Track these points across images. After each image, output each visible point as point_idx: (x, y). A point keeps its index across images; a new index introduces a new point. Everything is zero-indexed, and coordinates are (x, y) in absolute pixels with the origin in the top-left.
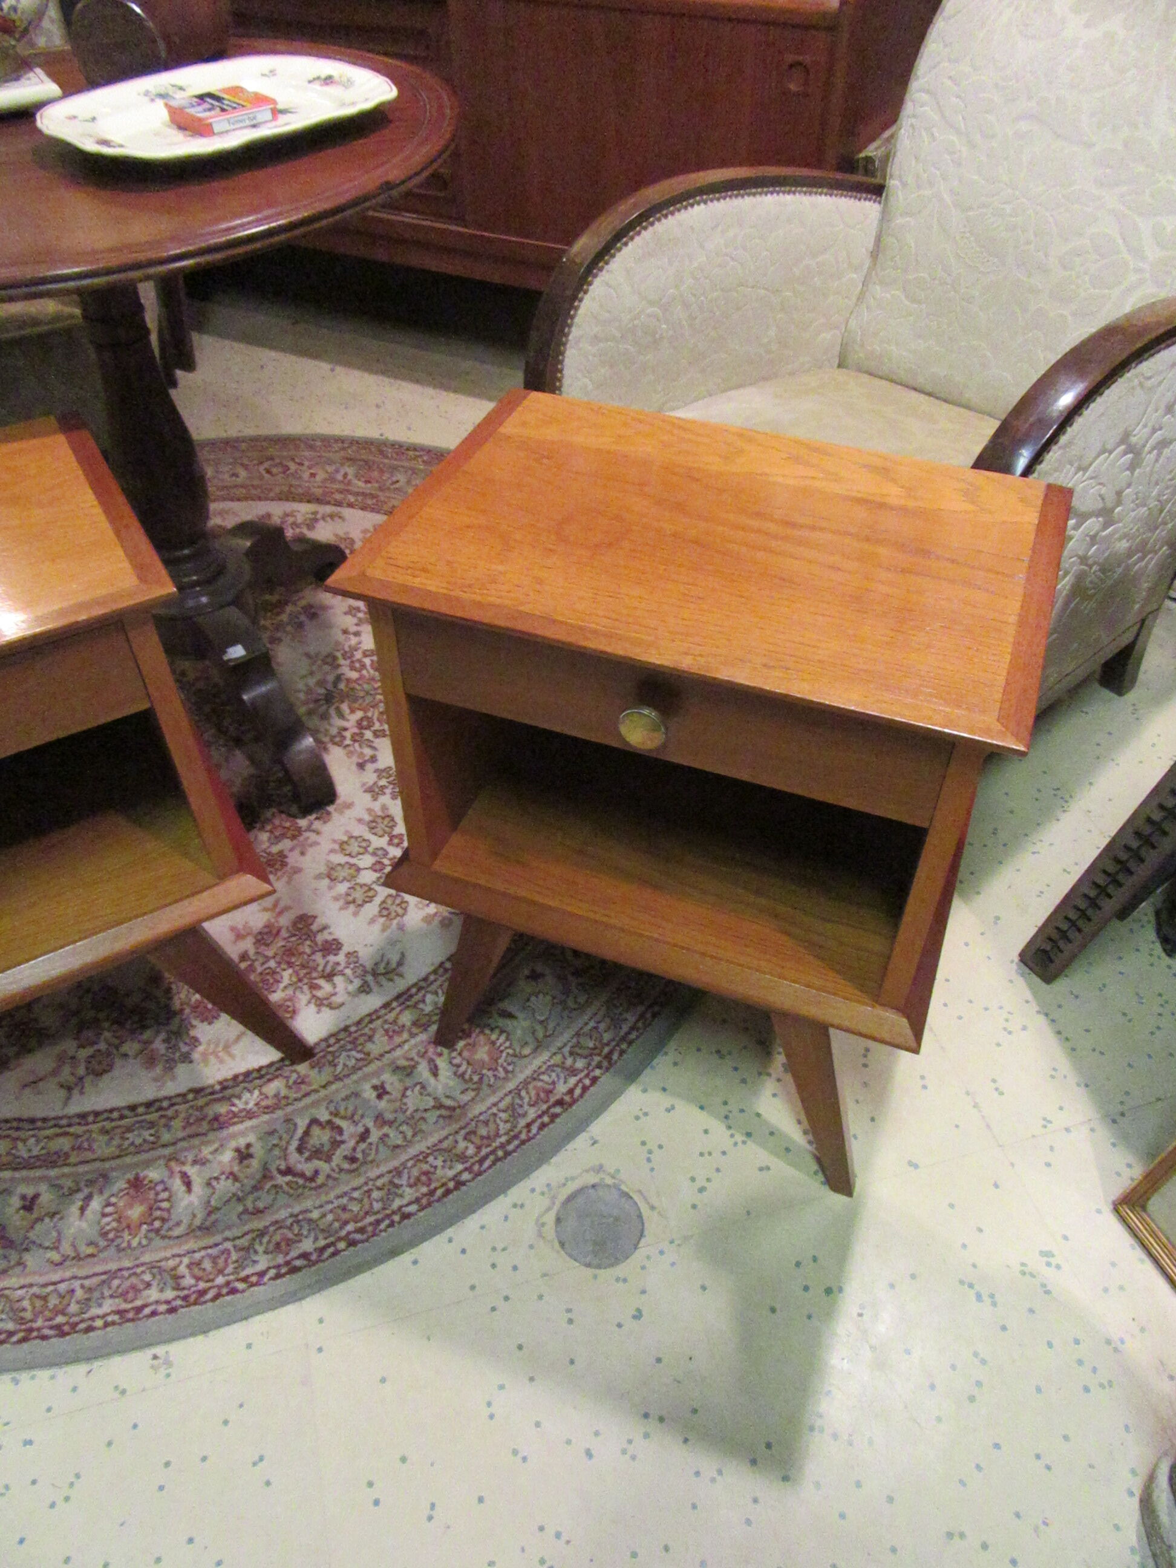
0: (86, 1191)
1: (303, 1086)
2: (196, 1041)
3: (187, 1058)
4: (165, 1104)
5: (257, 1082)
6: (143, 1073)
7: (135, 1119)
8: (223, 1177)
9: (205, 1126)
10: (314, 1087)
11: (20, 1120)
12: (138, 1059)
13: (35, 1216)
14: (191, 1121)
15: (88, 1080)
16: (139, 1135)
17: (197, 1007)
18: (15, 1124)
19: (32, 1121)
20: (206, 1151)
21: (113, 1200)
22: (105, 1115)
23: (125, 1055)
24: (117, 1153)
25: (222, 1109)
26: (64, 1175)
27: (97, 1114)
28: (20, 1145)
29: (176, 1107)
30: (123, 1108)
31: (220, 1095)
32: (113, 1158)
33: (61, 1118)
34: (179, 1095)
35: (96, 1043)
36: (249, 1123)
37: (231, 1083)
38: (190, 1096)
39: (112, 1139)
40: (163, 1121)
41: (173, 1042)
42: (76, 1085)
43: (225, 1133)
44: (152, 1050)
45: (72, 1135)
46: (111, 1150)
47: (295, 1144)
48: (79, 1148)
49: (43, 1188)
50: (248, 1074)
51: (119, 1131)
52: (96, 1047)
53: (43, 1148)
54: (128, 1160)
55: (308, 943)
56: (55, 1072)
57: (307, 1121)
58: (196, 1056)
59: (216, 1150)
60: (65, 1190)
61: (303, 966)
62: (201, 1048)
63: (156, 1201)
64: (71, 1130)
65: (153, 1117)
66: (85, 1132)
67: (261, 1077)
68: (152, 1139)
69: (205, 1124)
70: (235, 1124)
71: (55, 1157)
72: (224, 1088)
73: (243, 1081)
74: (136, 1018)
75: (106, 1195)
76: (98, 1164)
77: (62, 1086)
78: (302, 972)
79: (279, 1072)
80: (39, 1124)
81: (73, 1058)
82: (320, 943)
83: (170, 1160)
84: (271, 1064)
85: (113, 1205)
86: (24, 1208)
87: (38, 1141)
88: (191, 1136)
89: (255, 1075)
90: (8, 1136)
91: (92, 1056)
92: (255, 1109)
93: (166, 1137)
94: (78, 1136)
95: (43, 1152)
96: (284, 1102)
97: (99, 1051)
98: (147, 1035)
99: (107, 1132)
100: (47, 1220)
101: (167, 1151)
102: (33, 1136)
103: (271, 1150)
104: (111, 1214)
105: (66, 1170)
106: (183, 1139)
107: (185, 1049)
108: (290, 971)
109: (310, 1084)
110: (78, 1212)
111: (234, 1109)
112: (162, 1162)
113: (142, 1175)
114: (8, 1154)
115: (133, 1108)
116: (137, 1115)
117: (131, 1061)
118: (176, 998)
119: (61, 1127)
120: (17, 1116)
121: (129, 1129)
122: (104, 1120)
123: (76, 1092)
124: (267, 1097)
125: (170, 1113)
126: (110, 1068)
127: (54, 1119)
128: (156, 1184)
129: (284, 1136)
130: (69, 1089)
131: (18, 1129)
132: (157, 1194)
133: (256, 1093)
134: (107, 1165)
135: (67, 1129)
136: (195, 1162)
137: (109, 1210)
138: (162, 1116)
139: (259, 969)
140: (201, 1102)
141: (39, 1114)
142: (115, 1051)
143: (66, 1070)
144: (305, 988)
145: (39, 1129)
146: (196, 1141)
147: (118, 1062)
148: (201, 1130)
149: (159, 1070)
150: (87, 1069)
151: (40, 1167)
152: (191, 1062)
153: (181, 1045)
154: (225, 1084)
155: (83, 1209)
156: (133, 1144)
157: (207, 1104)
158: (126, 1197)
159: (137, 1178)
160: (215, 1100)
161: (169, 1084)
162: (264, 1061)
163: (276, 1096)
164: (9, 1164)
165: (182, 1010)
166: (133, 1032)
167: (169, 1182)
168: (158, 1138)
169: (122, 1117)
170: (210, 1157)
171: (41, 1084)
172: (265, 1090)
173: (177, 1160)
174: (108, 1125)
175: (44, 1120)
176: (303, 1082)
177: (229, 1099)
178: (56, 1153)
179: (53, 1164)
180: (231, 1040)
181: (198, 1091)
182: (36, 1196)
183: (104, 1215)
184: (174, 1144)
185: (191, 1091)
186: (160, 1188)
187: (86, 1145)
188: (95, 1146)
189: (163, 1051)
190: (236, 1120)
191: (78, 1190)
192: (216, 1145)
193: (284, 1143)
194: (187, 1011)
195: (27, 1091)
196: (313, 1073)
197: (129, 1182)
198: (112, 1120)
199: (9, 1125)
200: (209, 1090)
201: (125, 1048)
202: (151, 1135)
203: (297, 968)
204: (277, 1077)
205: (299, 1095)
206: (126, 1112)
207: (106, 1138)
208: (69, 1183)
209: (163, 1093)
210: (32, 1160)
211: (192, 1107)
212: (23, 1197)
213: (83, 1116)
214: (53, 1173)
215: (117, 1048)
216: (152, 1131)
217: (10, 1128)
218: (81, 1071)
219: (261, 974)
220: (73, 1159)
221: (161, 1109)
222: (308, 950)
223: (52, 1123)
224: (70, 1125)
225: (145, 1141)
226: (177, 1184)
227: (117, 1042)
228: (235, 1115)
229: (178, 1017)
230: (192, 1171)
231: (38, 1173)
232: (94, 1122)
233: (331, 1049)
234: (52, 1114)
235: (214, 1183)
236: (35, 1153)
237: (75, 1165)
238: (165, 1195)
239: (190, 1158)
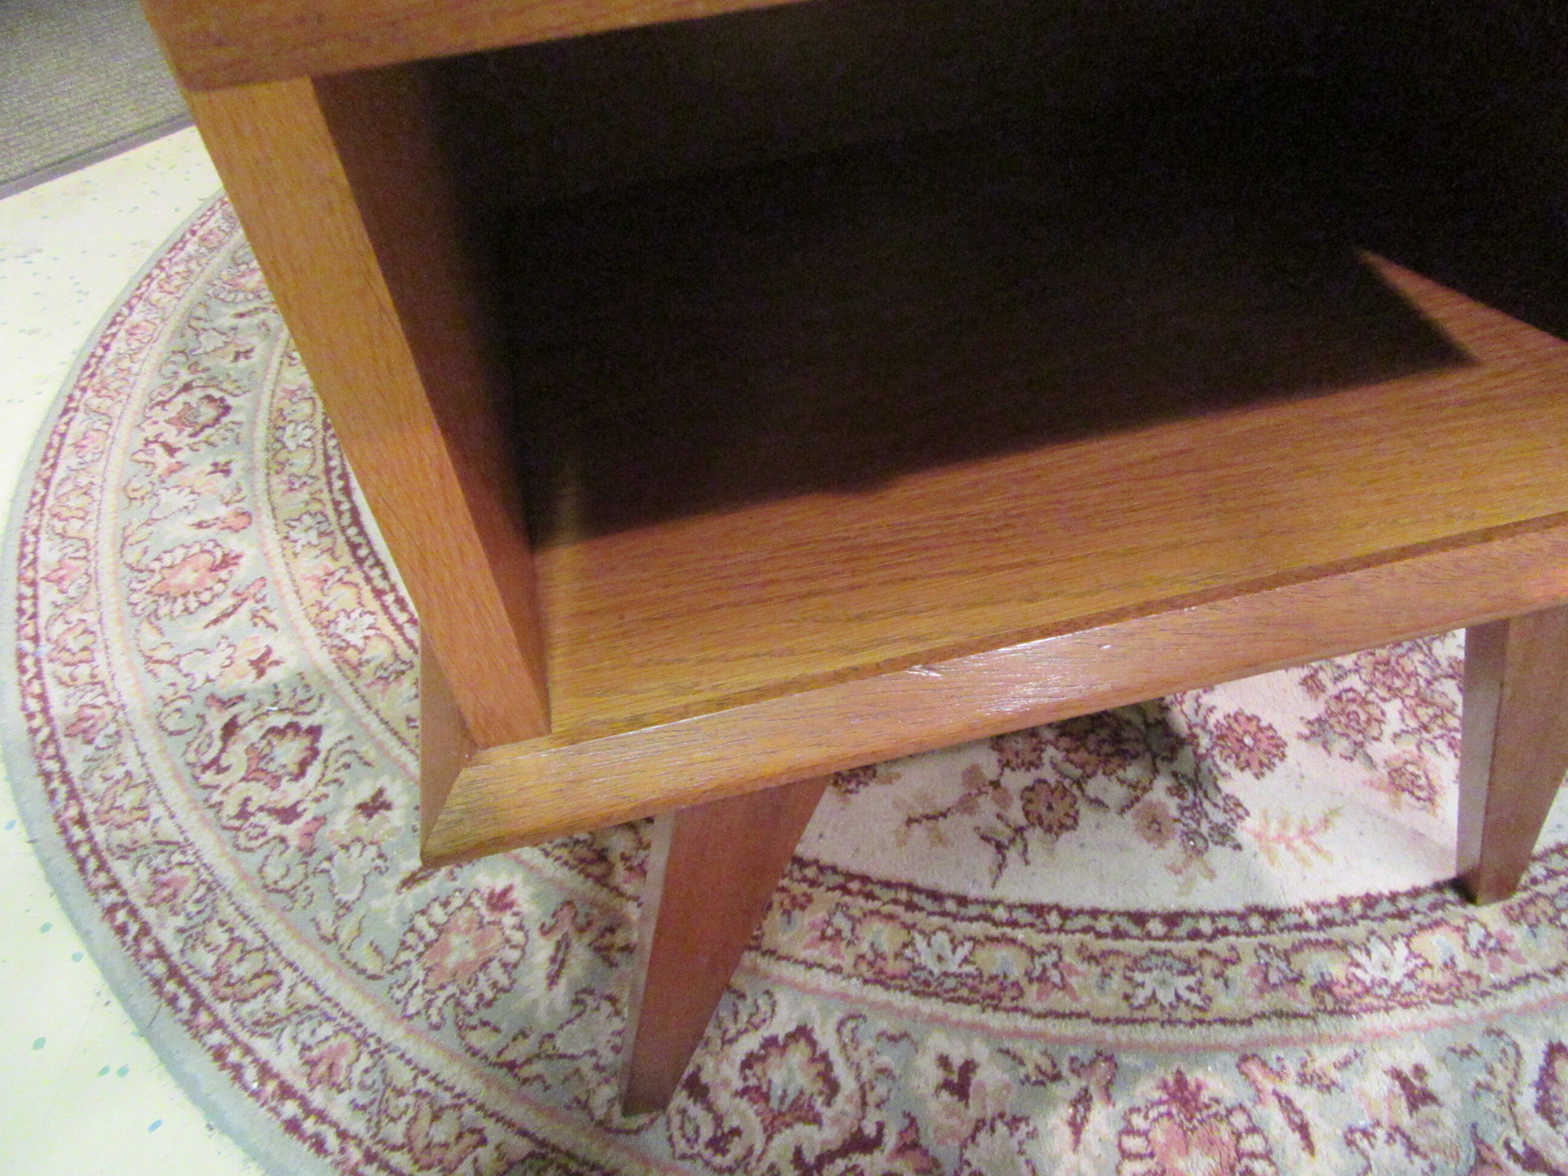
0: (1074, 1086)
1: (1506, 960)
2: (1235, 807)
3: (1223, 835)
4: (1205, 926)
5: (1396, 923)
6: (1144, 848)
7: (1148, 944)
8: (1381, 1134)
9: (1304, 1001)
10: (1532, 966)
11: (911, 888)
12: (1128, 816)
13: (973, 1112)
14: (1274, 977)
15: (1035, 835)
16: (1163, 982)
17: (1222, 737)
18: (903, 895)
19: (936, 896)
20: (1324, 1059)
21: (1138, 1121)
22: (1084, 921)
23: (1098, 803)
24: (1124, 1011)
25: (1337, 969)
26: (1017, 1033)
27: (1065, 914)
28: (920, 942)
29: (1232, 939)
30: (1121, 914)
31: (1321, 936)
32: (1119, 1021)
33: (995, 904)
34: (1229, 914)
35: (1036, 765)
36: (1400, 1017)
37: (1337, 914)
38: (1256, 922)
39: (1105, 975)
40: (1209, 964)
41: (1190, 795)
42: (1012, 841)
43: (1355, 1026)
44: (1151, 805)
45: (1022, 945)
46: (1109, 1002)
47: (1528, 1098)
48: (1043, 978)
49: (981, 1051)
50: (1370, 901)
51: (1122, 962)
52: (1035, 774)
53: (966, 960)
54: (1153, 1033)
55: (1418, 656)
56: (966, 805)
57: (1542, 1045)
58: (1242, 834)
59: (1346, 1063)
60: (1030, 1068)
61: (1424, 702)
62: (1249, 822)
63: (1240, 1156)
64: (1020, 935)
65: (1190, 948)
66: (1050, 946)
67: (1402, 915)
68: (1195, 999)
69: (1303, 991)
70: (1370, 1009)
71: (993, 987)
72: (1327, 923)
73: (1364, 917)
74: (1104, 733)
75: (1121, 1105)
76: (1084, 1028)
77: (985, 838)
78: (1424, 713)
79: (1439, 914)
80: (950, 905)
81: (996, 784)
82: (1444, 663)
83: (1245, 1059)
84: (1415, 893)
85: (1145, 1134)
86: (946, 1085)
87: (955, 944)
88: (1279, 1014)
89: (1385, 907)
90: (891, 917)
91: (1031, 789)
92: (1408, 986)
93: (1225, 1003)
94: (1032, 953)
95: (968, 969)
96: (1469, 985)
97: (1042, 781)
98: (1133, 772)
99: (1091, 958)
100: (1001, 1129)
101: (1238, 1035)
102: (944, 929)
103: (1475, 1096)
104: (1139, 1157)
105: (1023, 1022)
106: (1262, 1016)
107: (1219, 817)
108: (1397, 704)
109: (1518, 958)
110: (1067, 1132)
111: (1359, 973)
112: (1230, 1059)
113: (1191, 1078)
114: (898, 955)
115: (1139, 918)
116: (1148, 936)
117: (1113, 815)
118: (1176, 709)
119: (996, 924)
120: (904, 877)
121: (1136, 963)
122: (1086, 930)
123: (1013, 854)
124: (1427, 965)
125: (1220, 946)
126: (1069, 823)
127: (977, 901)
128: (1230, 1112)
129: (1498, 1067)
130: (1000, 847)
131: (911, 906)
132: (1238, 1136)
133: (1400, 946)
134: (1109, 1033)
135: (1008, 930)
136: (1304, 1079)
137: (1134, 1144)
138: (1203, 953)
139: (1332, 690)
140: (1284, 940)
141: (947, 885)
142: (1075, 790)
143: (987, 806)
144: (1442, 745)
145: (955, 917)
146: (1296, 1028)
147: (1087, 815)
148: (1296, 1006)
149: (1174, 845)
150: (1027, 814)
151: (968, 1002)
152: (1238, 847)
153: (1207, 805)
154: (1326, 912)
155: (1077, 1127)
156: (1153, 998)
157: (1297, 948)
158: (1165, 1122)
159: (1181, 1081)
160: (1309, 942)
161: (1204, 883)
162: (1402, 883)
163: (1450, 964)
164: (905, 977)
165: (1194, 736)
166: (1107, 759)
167: (1258, 1112)
168: (1208, 999)
169: (1118, 934)
170: (1335, 1075)
171: (942, 823)
172: (1417, 943)
173: (1264, 1064)
174: (1097, 946)
175: (962, 901)
176: (1504, 951)
177: (1343, 946)
178: (993, 978)
179: (992, 1002)
180: (1312, 823)
181: (1272, 915)
182: (969, 1067)
183: (1126, 1155)
184: (1247, 1022)
185: (1254, 910)
186: (1239, 1121)
187: (1054, 976)
188: (1074, 981)
189: (1174, 812)
190: (1368, 1000)
191: (1057, 1077)
192: (1345, 1050)
193: (1501, 1085)
194: (1205, 742)
195: (918, 830)
196: (1519, 934)
197: (1164, 1086)
198: (1100, 935)
199: (892, 894)
200: (1292, 919)
201: (1095, 786)
202: (1190, 989)
203: (1408, 702)
204: (1437, 924)
205: (1503, 977)
206: (1124, 924)
207: (1096, 970)
208: (1033, 1055)
209: (1193, 901)
210: (951, 983)
211: (1265, 947)
212: (944, 1062)
213: (1039, 910)
214: (996, 1020)
215: (1079, 783)
216: (1191, 980)
217: (895, 902)
218: (1015, 814)
219: (1338, 698)
220: (1031, 997)
221: (1195, 935)
222: (1421, 670)
223: (973, 910)
224: (1014, 924)
225: (1178, 997)
226: (1274, 1120)
227: (1077, 772)
228: (1367, 991)
229: (1188, 749)
230: (1305, 1099)
231: (968, 1013)
232: (1061, 929)
233: (1540, 888)
234: (973, 893)
235: (1364, 1144)
236: (953, 968)
237: (1040, 1016)
238: (1252, 1143)
239: (1292, 1068)
